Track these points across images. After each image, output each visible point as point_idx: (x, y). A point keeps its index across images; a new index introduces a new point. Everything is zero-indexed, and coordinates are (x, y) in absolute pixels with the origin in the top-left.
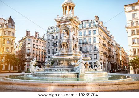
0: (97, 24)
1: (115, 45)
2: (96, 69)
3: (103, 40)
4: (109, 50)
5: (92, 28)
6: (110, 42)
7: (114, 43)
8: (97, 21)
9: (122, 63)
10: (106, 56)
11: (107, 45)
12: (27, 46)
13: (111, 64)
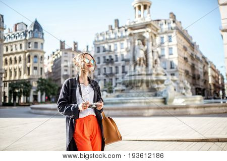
0: (173, 25)
1: (201, 58)
2: (184, 94)
3: (184, 51)
4: (193, 67)
5: (166, 32)
6: (194, 53)
7: (199, 55)
8: (174, 22)
9: (212, 87)
10: (188, 76)
11: (189, 59)
12: (62, 65)
13: (196, 89)
